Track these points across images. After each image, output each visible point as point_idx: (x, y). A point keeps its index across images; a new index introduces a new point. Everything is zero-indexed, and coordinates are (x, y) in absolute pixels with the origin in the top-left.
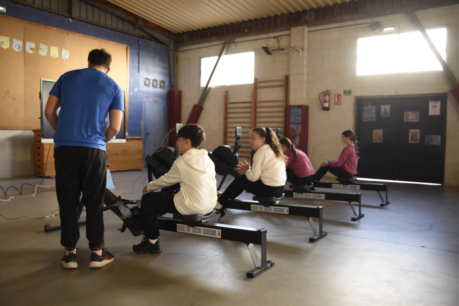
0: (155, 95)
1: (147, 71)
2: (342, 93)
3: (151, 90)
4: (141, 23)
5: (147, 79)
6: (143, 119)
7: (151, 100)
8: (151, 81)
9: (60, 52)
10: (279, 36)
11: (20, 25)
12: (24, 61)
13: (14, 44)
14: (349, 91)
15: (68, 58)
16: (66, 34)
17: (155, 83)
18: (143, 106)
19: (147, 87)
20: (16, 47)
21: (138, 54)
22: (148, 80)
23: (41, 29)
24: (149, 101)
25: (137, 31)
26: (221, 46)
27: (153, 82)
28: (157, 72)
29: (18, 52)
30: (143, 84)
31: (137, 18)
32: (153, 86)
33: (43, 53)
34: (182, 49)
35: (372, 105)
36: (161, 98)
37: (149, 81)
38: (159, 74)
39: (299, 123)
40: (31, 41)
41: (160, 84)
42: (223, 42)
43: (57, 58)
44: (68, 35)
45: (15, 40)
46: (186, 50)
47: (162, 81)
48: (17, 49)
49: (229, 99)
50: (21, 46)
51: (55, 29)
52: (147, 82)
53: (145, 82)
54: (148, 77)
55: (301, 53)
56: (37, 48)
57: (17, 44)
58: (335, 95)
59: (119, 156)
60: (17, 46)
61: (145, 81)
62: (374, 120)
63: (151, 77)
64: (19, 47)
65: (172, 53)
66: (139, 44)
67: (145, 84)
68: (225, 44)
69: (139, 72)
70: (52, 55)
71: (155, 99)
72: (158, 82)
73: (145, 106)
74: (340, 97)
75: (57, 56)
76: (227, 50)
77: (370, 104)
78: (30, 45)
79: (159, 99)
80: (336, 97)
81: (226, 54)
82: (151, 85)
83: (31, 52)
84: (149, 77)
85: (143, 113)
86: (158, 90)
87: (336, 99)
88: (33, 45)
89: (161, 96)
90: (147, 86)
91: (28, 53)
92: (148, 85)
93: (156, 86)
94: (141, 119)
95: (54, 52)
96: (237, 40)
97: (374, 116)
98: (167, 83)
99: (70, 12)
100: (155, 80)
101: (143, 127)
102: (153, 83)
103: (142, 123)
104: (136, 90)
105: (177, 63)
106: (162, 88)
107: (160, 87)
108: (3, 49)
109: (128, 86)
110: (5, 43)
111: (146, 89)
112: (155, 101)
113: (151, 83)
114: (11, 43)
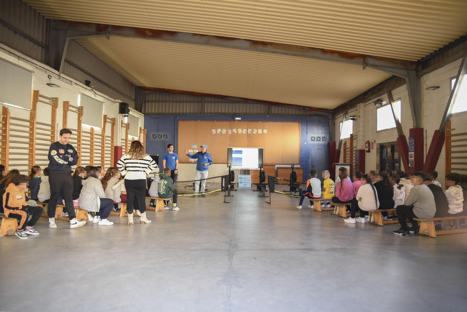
0: (318, 145)
1: (313, 133)
3: (316, 142)
4: (308, 109)
5: (313, 137)
6: (310, 158)
7: (316, 148)
8: (316, 138)
9: (263, 131)
11: (245, 124)
12: (247, 137)
13: (243, 131)
14: (376, 140)
15: (266, 133)
16: (265, 123)
17: (319, 139)
18: (310, 151)
21: (307, 125)
23: (255, 123)
24: (315, 148)
25: (308, 113)
26: (343, 116)
28: (320, 133)
29: (245, 134)
30: (310, 140)
31: (304, 107)
32: (317, 140)
33: (255, 132)
34: (336, 118)
38: (322, 133)
39: (358, 160)
40: (250, 128)
41: (322, 139)
42: (343, 114)
43: (261, 134)
45: (244, 130)
47: (324, 137)
49: (347, 146)
51: (260, 121)
53: (311, 139)
56: (253, 131)
57: (245, 131)
63: (316, 136)
64: (245, 132)
65: (330, 121)
66: (307, 119)
69: (307, 134)
70: (259, 132)
71: (319, 147)
72: (321, 138)
73: (311, 151)
75: (261, 133)
78: (250, 130)
79: (321, 147)
81: (346, 120)
82: (316, 140)
83: (250, 133)
84: (314, 136)
85: (310, 155)
86: (321, 142)
87: (372, 146)
88: (251, 130)
89: (324, 146)
91: (249, 133)
92: (314, 140)
94: (308, 158)
95: (260, 131)
98: (328, 138)
99: (269, 113)
100: (319, 137)
101: (310, 162)
102: (317, 139)
103: (310, 160)
104: (305, 143)
105: (334, 125)
106: (324, 141)
107: (322, 141)
108: (239, 134)
109: (300, 142)
110: (240, 131)
111: (312, 142)
112: (319, 149)
113: (316, 139)
114: (242, 131)
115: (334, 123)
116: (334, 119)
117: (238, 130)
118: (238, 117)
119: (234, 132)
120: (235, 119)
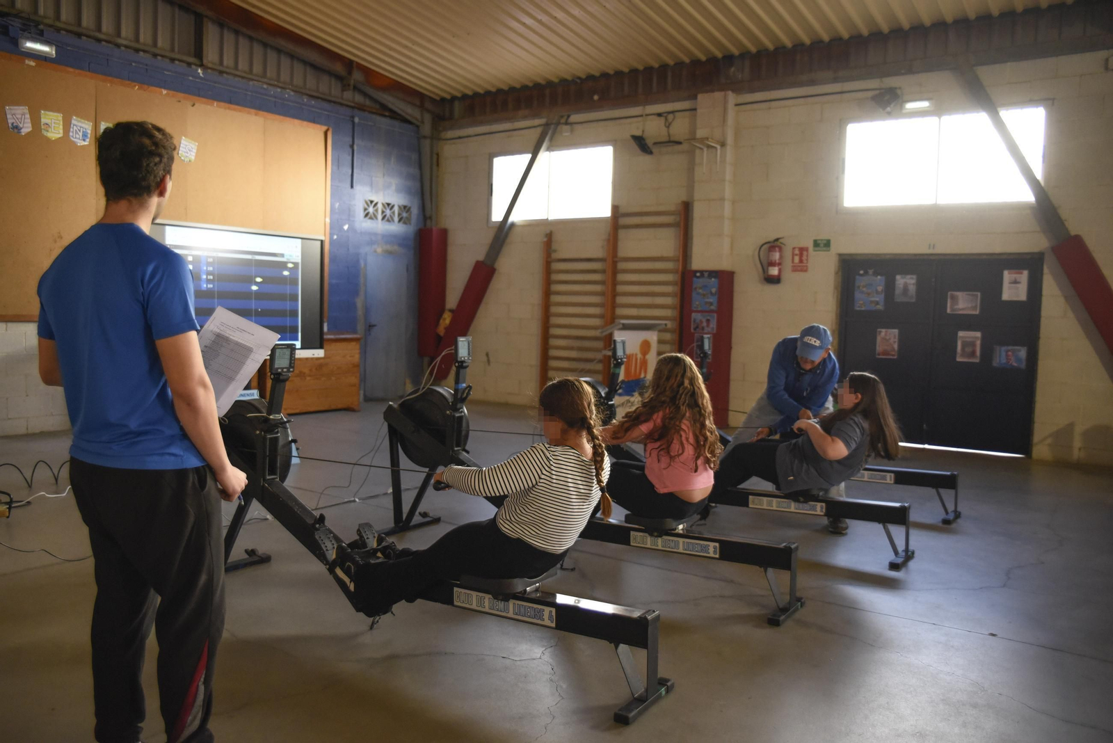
0: (389, 238)
1: (371, 185)
2: (810, 245)
3: (379, 226)
4: (357, 76)
5: (372, 202)
6: (362, 293)
7: (379, 250)
8: (380, 206)
10: (669, 113)
11: (86, 85)
13: (73, 129)
14: (825, 242)
15: (193, 158)
16: (189, 103)
17: (388, 212)
18: (362, 265)
19: (370, 221)
20: (77, 136)
21: (352, 146)
22: (373, 204)
23: (135, 94)
24: (375, 251)
25: (348, 95)
26: (539, 130)
27: (384, 210)
28: (394, 187)
29: (82, 147)
30: (362, 214)
31: (350, 65)
32: (383, 219)
34: (450, 134)
35: (876, 274)
36: (400, 245)
37: (375, 208)
38: (398, 191)
39: (712, 311)
41: (399, 215)
42: (543, 121)
44: (193, 105)
45: (75, 121)
46: (460, 138)
47: (405, 207)
48: (79, 139)
49: (555, 251)
50: (89, 132)
51: (165, 92)
52: (371, 210)
53: (365, 209)
54: (372, 199)
55: (719, 151)
57: (81, 128)
58: (794, 248)
59: (308, 378)
60: (81, 134)
61: (366, 206)
62: (880, 307)
63: (380, 198)
64: (85, 135)
65: (426, 144)
66: (353, 122)
67: (366, 215)
68: (547, 125)
69: (352, 187)
71: (388, 247)
72: (396, 209)
73: (366, 264)
74: (805, 253)
76: (551, 140)
77: (871, 272)
79: (396, 248)
80: (796, 255)
81: (549, 149)
82: (380, 216)
84: (375, 199)
85: (362, 280)
86: (396, 228)
87: (797, 259)
89: (401, 241)
90: (371, 218)
92: (374, 217)
93: (390, 219)
94: (355, 293)
96: (574, 118)
97: (880, 298)
98: (415, 211)
99: (199, 54)
100: (388, 204)
101: (360, 312)
102: (383, 212)
103: (359, 302)
104: (346, 227)
105: (438, 165)
106: (405, 223)
107: (400, 221)
108: (48, 139)
109: (328, 220)
110: (53, 126)
111: (368, 225)
112: (389, 253)
113: (380, 212)
114: (67, 126)
115: (438, 155)
116: (436, 137)
117: (43, 120)
118: (40, 37)
119: (17, 128)
120: (15, 43)
